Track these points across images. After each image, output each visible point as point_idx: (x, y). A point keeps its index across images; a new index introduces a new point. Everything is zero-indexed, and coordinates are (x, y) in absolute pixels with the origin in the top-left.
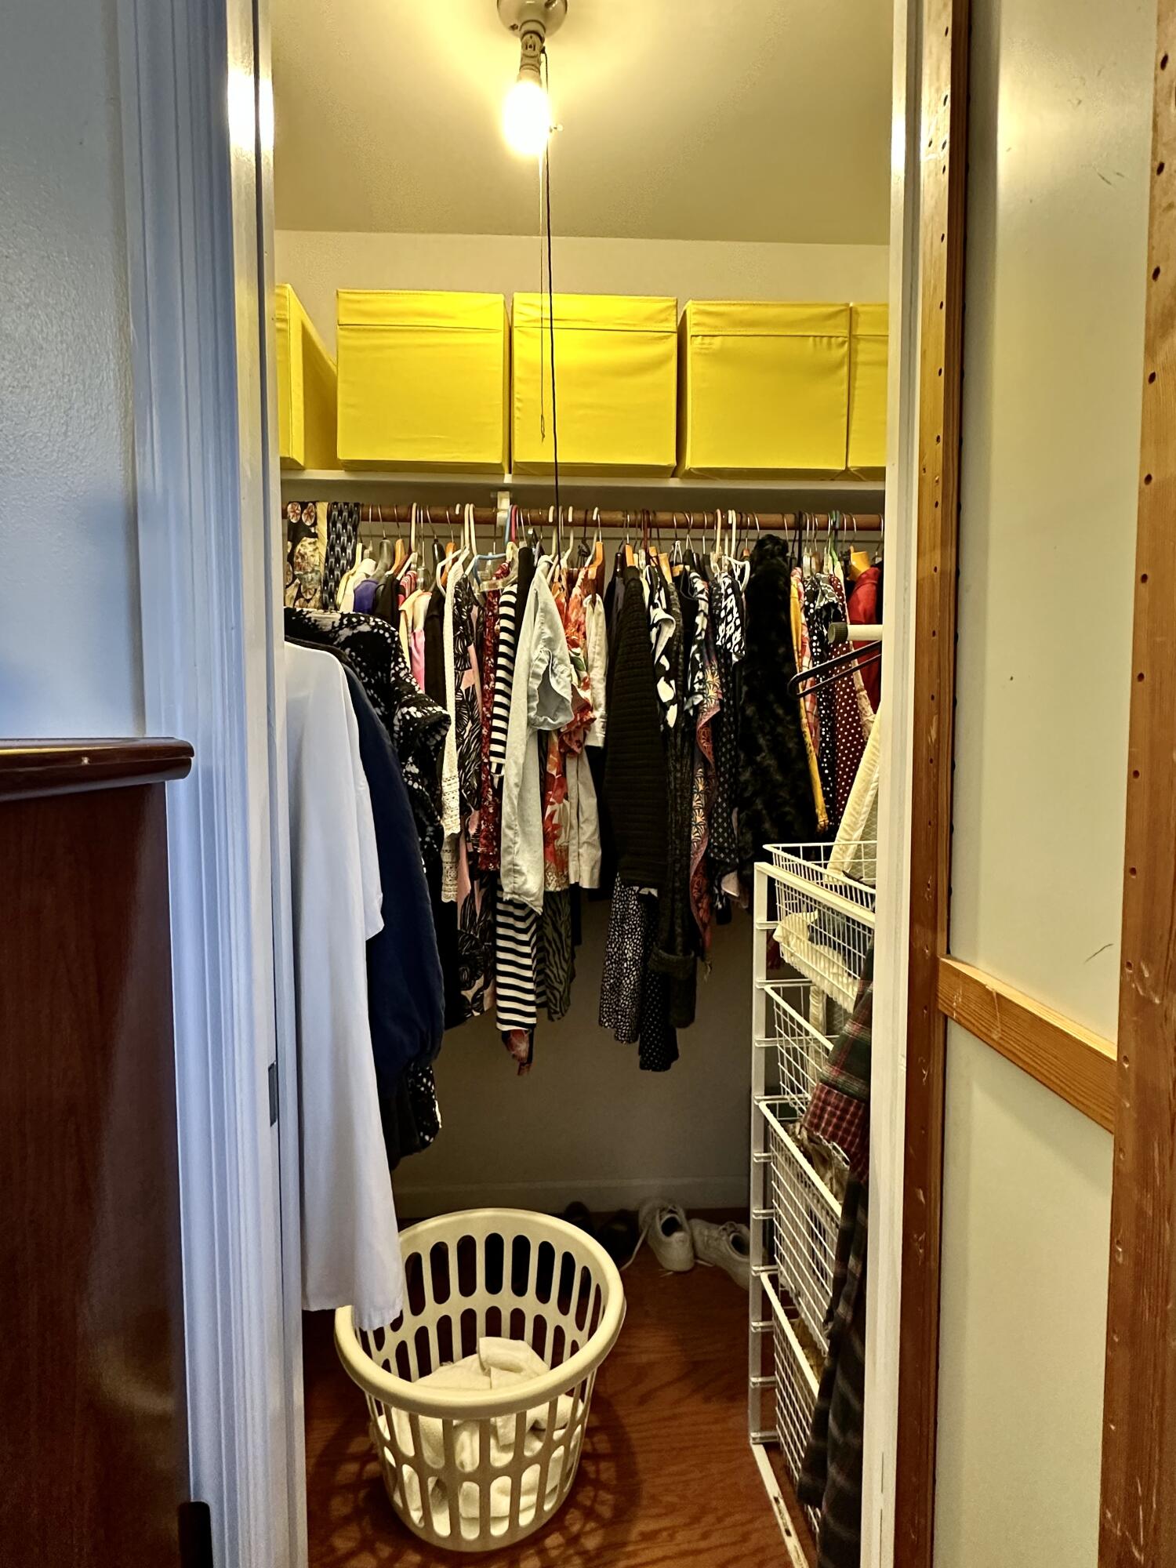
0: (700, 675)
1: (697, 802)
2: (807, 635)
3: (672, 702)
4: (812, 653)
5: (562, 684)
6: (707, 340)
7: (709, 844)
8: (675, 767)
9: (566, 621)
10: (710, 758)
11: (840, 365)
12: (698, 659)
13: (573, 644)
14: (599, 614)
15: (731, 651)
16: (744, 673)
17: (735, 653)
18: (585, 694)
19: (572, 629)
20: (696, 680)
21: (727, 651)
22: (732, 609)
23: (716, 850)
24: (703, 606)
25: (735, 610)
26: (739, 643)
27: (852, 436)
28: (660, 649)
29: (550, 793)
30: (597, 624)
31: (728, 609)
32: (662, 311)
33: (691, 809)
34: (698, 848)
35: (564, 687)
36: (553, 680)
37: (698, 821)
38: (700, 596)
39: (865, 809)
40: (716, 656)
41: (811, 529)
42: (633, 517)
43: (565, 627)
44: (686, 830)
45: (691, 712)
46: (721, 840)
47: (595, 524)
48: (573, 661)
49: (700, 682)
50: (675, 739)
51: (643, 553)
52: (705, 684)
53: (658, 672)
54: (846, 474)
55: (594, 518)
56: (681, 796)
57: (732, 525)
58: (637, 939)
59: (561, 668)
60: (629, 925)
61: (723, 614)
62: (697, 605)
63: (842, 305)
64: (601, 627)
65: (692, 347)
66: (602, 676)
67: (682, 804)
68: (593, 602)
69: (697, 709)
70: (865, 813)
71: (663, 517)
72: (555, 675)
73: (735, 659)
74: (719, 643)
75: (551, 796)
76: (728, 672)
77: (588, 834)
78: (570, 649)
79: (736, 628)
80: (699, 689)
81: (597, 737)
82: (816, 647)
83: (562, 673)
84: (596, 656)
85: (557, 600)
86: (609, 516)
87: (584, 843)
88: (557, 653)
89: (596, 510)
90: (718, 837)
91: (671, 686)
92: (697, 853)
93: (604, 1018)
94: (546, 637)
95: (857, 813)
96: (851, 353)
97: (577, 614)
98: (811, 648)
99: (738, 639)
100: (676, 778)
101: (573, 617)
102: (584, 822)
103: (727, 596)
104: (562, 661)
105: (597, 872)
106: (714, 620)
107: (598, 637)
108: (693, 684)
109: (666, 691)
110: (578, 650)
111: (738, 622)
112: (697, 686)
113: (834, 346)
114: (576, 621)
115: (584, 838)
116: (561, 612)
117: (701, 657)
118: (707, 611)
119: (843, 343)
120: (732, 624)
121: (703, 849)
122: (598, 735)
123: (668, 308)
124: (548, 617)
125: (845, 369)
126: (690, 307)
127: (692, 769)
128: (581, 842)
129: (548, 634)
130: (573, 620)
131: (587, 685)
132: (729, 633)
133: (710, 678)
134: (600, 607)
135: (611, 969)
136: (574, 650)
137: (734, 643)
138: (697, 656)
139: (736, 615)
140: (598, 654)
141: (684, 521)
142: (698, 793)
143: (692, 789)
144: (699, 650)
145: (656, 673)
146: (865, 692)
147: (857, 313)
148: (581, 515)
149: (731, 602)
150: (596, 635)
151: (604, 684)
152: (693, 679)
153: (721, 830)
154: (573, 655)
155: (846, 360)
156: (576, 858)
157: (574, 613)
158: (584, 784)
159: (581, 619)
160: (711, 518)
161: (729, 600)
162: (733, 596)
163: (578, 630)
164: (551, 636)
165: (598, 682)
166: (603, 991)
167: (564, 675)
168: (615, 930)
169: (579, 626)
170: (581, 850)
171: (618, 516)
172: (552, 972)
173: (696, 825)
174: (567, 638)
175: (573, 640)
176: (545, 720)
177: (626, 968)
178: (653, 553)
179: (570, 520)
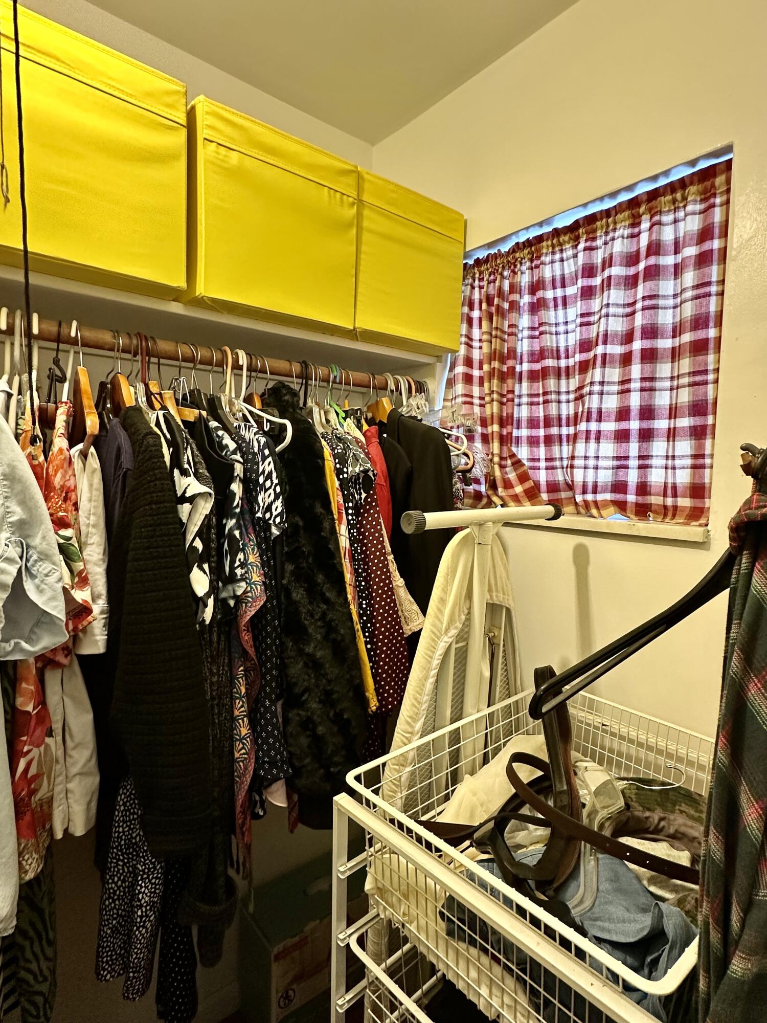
0: (241, 556)
1: (240, 708)
2: (342, 501)
3: (208, 595)
4: (348, 521)
5: (49, 594)
6: (222, 150)
7: (257, 758)
8: (211, 670)
9: (46, 486)
10: (251, 651)
11: (350, 225)
12: (238, 536)
13: (60, 523)
14: (94, 471)
15: (271, 522)
16: (286, 549)
17: (276, 526)
18: (81, 595)
19: (57, 500)
20: (237, 563)
21: (266, 522)
22: (270, 473)
23: (267, 766)
24: (239, 469)
25: (274, 475)
26: (280, 514)
27: (359, 298)
28: (193, 529)
29: (24, 738)
30: (91, 485)
31: (266, 473)
32: (169, 93)
33: (233, 719)
34: (246, 768)
35: (53, 598)
36: (29, 586)
37: (243, 734)
38: (234, 457)
39: (426, 698)
40: (255, 530)
41: (316, 380)
42: (127, 341)
43: (47, 498)
44: (227, 744)
45: (232, 603)
46: (273, 753)
47: (74, 342)
48: (63, 549)
49: (243, 565)
50: (210, 637)
51: (141, 387)
52: (246, 566)
53: (190, 558)
54: (352, 334)
55: (73, 334)
56: (218, 705)
57: (242, 366)
58: (157, 878)
59: (45, 567)
60: (145, 864)
61: (261, 480)
62: (232, 468)
63: (352, 165)
64: (97, 490)
65: (203, 153)
66: (101, 557)
67: (220, 714)
68: (84, 455)
69: (239, 600)
70: (426, 702)
71: (164, 346)
72: (33, 577)
73: (275, 531)
74: (259, 515)
75: (25, 743)
76: (267, 547)
77: (82, 762)
78: (57, 533)
79: (277, 497)
80: (241, 575)
81: (97, 641)
82: (351, 515)
83: (47, 575)
84: (91, 529)
85: (31, 458)
86: (91, 335)
87: (75, 775)
88: (36, 541)
89: (75, 324)
90: (269, 750)
91: (205, 572)
92: (244, 775)
93: (104, 969)
94: (14, 519)
95: (419, 703)
96: (359, 215)
97: (64, 476)
98: (347, 514)
99: (279, 510)
100: (212, 684)
101: (57, 481)
102: (74, 748)
103: (264, 458)
104: (44, 557)
105: (94, 805)
106: (251, 487)
107: (93, 504)
108: (232, 568)
109: (200, 581)
110: (68, 532)
111: (278, 489)
112: (239, 572)
113: (346, 205)
114: (62, 487)
115: (74, 770)
116: (38, 477)
117: (241, 534)
118: (242, 476)
119: (353, 204)
120: (271, 491)
121: (251, 768)
122: (98, 638)
123: (177, 92)
124: (18, 488)
125: (354, 231)
126: (202, 104)
127: (231, 666)
128: (70, 775)
129: (18, 513)
130: (58, 487)
131: (82, 580)
132: (268, 501)
133: (251, 559)
134: (94, 462)
135: (112, 909)
136: (63, 532)
137: (275, 513)
138: (237, 533)
139: (276, 481)
140: (94, 526)
141: (190, 354)
142: (240, 699)
143: (231, 692)
144: (238, 526)
145: (189, 560)
146: (392, 556)
147: (363, 178)
148: (53, 328)
149: (268, 466)
150: (90, 501)
151: (104, 566)
152: (233, 562)
153: (271, 741)
154: (62, 541)
155: (355, 221)
156: (64, 800)
157: (59, 475)
158: (73, 699)
159: (71, 483)
160: (220, 356)
161: (267, 462)
162: (270, 459)
163: (66, 499)
164: (24, 517)
165: (96, 564)
166: (100, 938)
167: (52, 579)
168: (119, 860)
169: (68, 494)
170: (70, 786)
171: (106, 337)
172: (29, 971)
173: (240, 740)
174: (51, 515)
175: (62, 518)
176: (17, 644)
177: (141, 917)
178: (154, 389)
179: (35, 330)
